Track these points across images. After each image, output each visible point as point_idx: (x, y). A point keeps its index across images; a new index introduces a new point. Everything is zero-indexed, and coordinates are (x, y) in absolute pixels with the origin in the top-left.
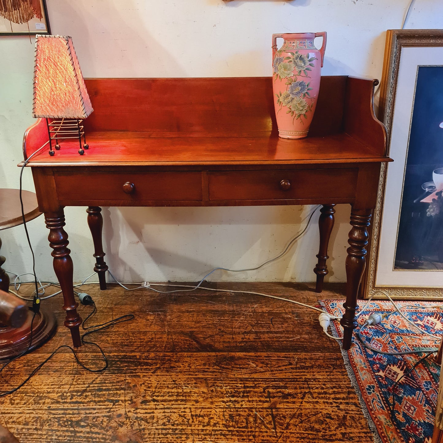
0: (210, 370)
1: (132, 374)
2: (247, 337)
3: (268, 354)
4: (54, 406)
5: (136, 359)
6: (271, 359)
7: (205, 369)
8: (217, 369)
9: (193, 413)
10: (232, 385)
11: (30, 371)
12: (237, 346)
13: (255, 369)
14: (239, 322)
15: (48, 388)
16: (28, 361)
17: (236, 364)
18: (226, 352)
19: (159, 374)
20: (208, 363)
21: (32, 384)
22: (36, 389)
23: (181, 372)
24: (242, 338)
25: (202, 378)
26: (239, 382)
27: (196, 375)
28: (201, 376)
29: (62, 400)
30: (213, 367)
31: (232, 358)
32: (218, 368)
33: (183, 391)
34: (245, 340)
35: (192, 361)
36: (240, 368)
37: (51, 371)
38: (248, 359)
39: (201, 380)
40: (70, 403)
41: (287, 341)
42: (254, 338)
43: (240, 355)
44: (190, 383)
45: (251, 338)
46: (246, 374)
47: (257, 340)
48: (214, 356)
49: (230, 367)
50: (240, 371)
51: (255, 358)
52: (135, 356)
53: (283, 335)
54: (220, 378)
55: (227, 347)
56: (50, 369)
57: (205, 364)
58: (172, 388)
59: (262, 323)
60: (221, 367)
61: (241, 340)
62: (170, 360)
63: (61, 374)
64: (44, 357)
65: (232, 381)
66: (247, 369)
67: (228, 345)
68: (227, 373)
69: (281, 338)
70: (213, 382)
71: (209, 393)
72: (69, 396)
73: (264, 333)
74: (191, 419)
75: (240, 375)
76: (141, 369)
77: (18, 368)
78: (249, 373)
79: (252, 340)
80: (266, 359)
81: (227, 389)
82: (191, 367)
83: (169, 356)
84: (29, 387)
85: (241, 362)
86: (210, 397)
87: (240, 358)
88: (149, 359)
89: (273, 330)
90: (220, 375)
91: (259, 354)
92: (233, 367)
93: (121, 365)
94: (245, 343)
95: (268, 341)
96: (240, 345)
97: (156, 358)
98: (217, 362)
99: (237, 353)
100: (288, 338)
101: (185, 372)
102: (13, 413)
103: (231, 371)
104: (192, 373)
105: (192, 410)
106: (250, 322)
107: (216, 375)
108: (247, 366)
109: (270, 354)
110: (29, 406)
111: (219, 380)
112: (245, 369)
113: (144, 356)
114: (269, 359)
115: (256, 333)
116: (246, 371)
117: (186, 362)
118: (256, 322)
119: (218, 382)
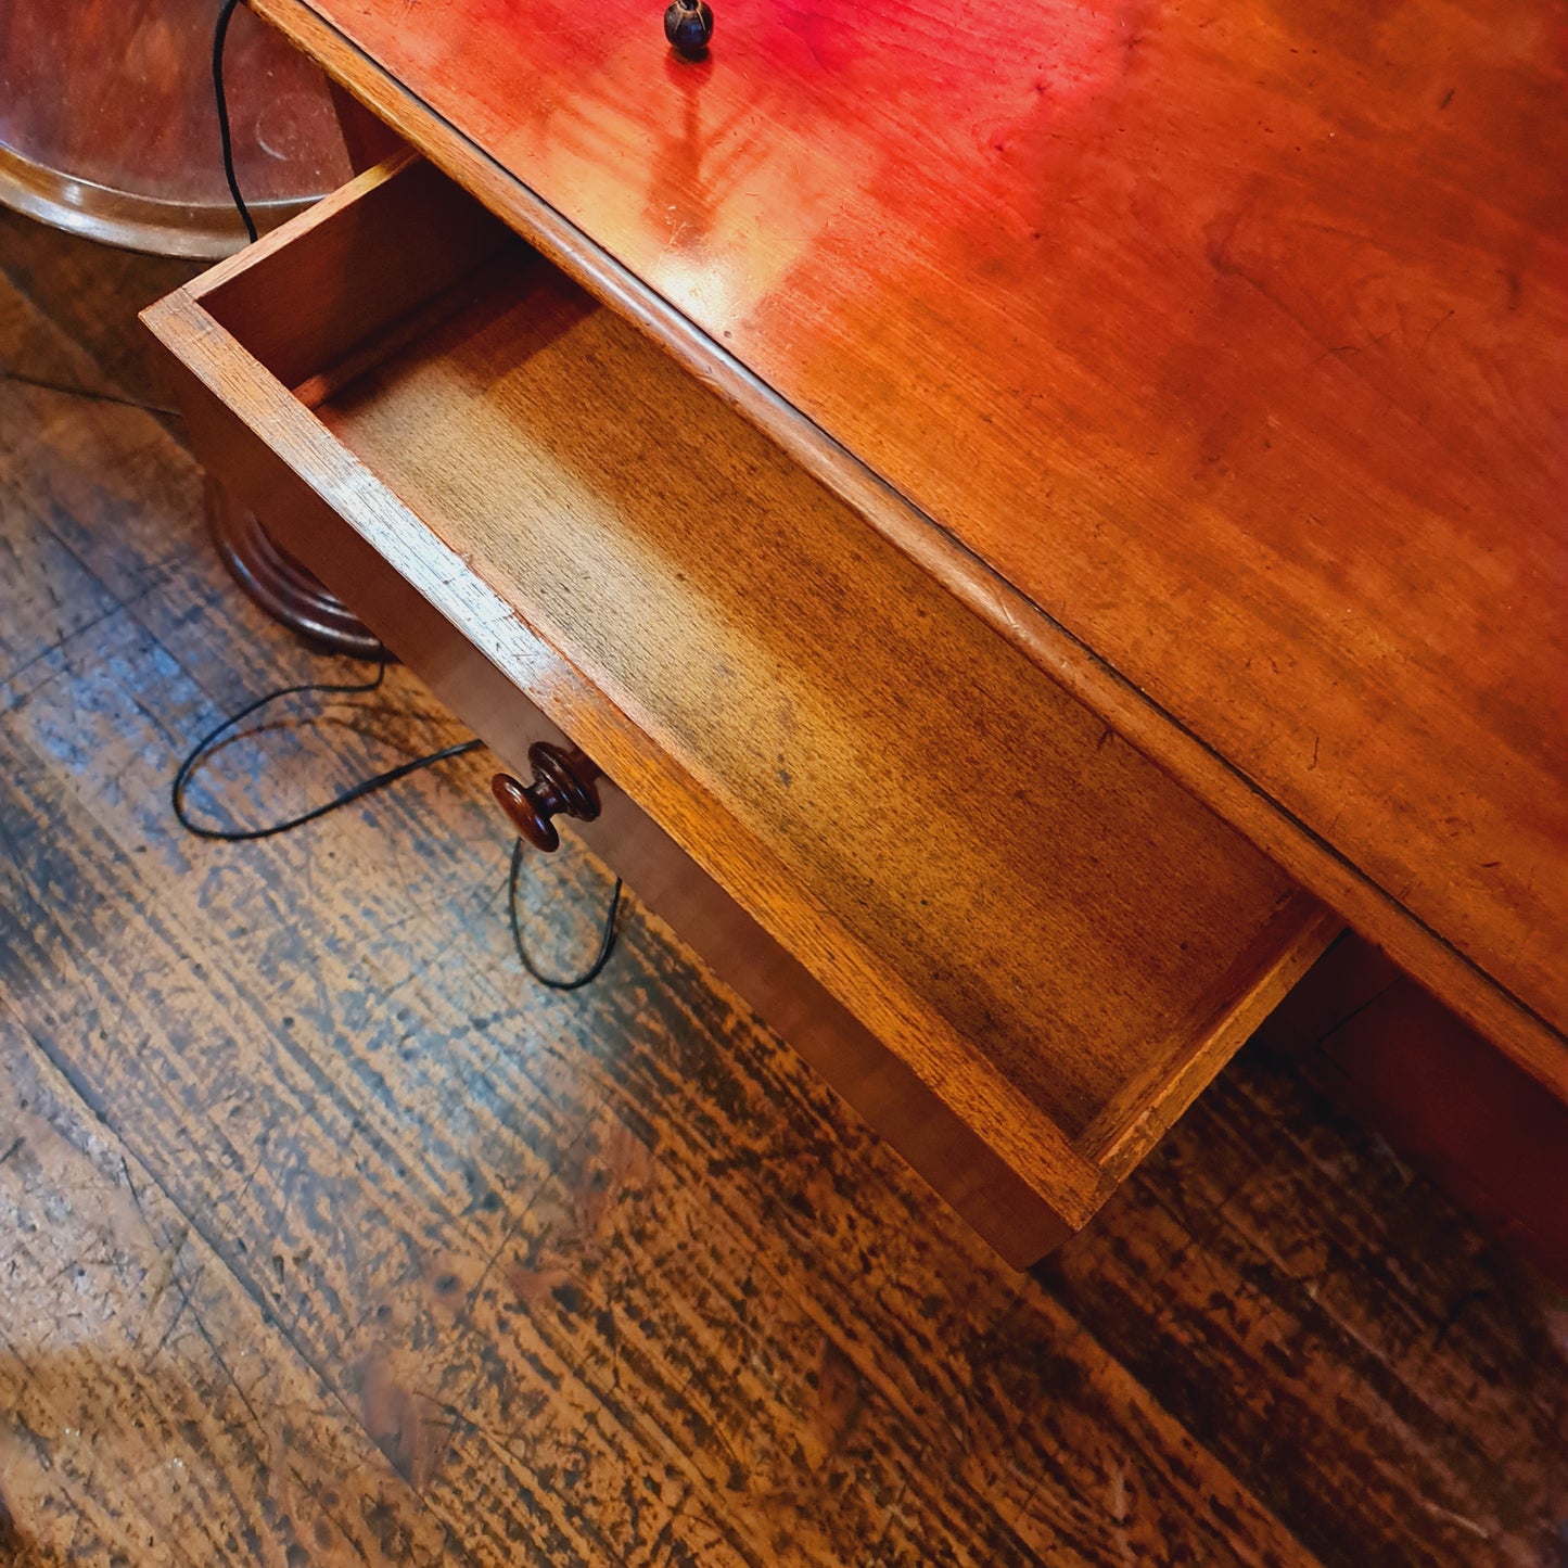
0: (929, 1362)
1: (636, 1104)
2: (1245, 1307)
3: (1238, 1496)
4: (305, 1031)
5: (715, 1029)
6: (1225, 1543)
7: (913, 1332)
8: (954, 1377)
9: (679, 1528)
10: (936, 1523)
11: (352, 770)
12: (1151, 1322)
13: (1102, 1530)
14: (1298, 1184)
15: (345, 917)
16: (383, 710)
17: (1052, 1426)
18: (1074, 1312)
19: (729, 1192)
20: (950, 1310)
21: (316, 848)
22: (310, 886)
23: (809, 1261)
24: (1218, 1300)
25: (857, 1373)
26: (977, 1541)
27: (851, 1335)
28: (863, 1357)
29: (346, 1023)
30: (953, 1351)
31: (1067, 1380)
32: (966, 1377)
33: (737, 1372)
34: (1219, 1317)
35: (902, 1240)
36: (1051, 1465)
37: (412, 832)
38: (1129, 1442)
39: (847, 1383)
40: (360, 1064)
41: (1403, 1500)
42: (1269, 1348)
43: (1115, 1391)
44: (795, 1353)
45: (1259, 1327)
46: (1042, 1518)
47: (1275, 1372)
48: (1009, 1293)
49: (1015, 1415)
50: (1032, 1483)
51: (1164, 1467)
52: (723, 1008)
53: (1424, 1450)
54: (925, 1441)
55: (1107, 1289)
56: (413, 817)
57: (931, 1306)
58: (712, 1322)
59: (1404, 1280)
60: (979, 1381)
61: (1200, 1300)
62: (824, 1150)
63: (428, 879)
64: (440, 732)
65: (955, 1501)
66: (1074, 1494)
67: (1122, 1283)
68: (973, 1443)
69: (1396, 1455)
70: (882, 1435)
71: (816, 1482)
72: (377, 1023)
73: (1343, 1351)
74: (650, 1545)
75: (1016, 1501)
76: (690, 1106)
77: (332, 721)
78: (1058, 1531)
79: (1250, 1345)
80: (1203, 1523)
81: (901, 1525)
82: (867, 1268)
83: (839, 1127)
84: (297, 857)
85: (1080, 1431)
86: (801, 1501)
87: (1098, 1408)
88: (755, 1074)
89: (1406, 1373)
90: (936, 1425)
91: (1201, 1459)
92: (1025, 1430)
93: (642, 1018)
94: (1201, 1336)
95: (1316, 1420)
96: (1173, 1328)
97: (787, 1092)
98: (990, 1336)
99: (1113, 1363)
100: (1431, 1488)
101: (826, 1275)
102: (177, 948)
103: (998, 1439)
104: (844, 1309)
105: (692, 1507)
106: (1348, 1221)
107: (920, 1411)
108: (1088, 1477)
109: (1252, 1511)
110: (238, 955)
111: (907, 1448)
112: (1061, 1490)
113: (756, 1040)
114: (1216, 1534)
115: (1313, 1321)
116: (1055, 1503)
117: (877, 1221)
118: (1374, 1247)
119: (899, 1455)
